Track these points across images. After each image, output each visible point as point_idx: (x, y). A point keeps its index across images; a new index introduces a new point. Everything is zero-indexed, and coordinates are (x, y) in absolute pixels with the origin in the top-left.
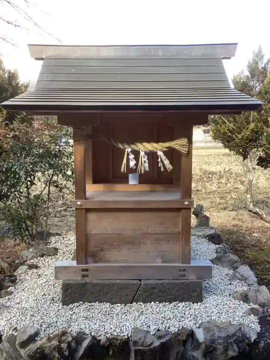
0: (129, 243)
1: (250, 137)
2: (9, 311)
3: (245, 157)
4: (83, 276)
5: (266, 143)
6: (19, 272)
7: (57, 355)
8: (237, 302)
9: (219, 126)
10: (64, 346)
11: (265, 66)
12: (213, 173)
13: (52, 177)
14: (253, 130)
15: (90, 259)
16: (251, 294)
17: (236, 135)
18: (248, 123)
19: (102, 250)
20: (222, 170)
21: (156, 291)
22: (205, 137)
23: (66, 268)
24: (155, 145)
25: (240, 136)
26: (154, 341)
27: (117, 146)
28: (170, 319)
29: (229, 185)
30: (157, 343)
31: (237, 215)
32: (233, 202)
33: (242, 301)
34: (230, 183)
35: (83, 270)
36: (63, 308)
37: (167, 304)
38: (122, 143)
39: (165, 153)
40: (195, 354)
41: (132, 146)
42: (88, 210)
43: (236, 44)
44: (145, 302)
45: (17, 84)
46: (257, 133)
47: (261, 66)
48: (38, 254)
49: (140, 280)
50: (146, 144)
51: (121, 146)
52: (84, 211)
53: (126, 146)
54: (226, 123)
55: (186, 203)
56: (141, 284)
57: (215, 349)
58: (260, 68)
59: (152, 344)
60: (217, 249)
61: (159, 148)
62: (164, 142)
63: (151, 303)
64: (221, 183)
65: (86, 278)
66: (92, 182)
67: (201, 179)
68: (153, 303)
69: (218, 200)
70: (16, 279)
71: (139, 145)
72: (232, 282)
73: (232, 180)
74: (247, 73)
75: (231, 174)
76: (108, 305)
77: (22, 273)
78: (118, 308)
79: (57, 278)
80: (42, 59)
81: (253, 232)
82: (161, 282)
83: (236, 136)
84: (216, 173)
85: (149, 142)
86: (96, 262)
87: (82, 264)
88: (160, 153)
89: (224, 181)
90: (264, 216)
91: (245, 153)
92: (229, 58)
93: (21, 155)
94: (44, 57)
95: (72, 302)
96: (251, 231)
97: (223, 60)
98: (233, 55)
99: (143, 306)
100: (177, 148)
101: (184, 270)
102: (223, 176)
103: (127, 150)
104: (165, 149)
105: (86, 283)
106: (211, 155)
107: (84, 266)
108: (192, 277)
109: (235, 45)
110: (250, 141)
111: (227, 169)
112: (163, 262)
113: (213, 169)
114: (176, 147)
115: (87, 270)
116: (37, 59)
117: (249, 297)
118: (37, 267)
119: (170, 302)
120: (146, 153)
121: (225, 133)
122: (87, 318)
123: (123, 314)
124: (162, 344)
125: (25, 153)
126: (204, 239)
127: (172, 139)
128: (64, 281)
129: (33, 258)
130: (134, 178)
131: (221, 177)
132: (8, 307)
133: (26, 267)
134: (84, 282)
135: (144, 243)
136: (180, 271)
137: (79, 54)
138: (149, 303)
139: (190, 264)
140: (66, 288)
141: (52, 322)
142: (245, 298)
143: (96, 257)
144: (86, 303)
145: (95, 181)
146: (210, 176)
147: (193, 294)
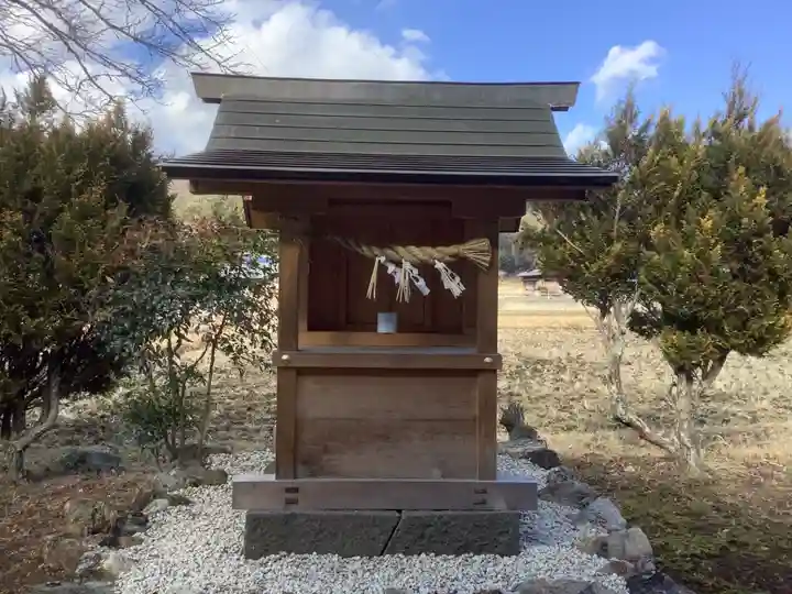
1: (614, 271)
2: (141, 567)
3: (605, 312)
4: (290, 502)
5: (646, 280)
6: (152, 510)
8: (585, 556)
9: (551, 248)
11: (640, 133)
12: (543, 362)
13: (220, 332)
14: (618, 258)
15: (301, 469)
16: (613, 542)
17: (586, 266)
18: (610, 242)
19: (326, 450)
20: (563, 356)
21: (429, 531)
22: (527, 292)
23: (254, 485)
24: (429, 250)
25: (594, 268)
27: (359, 251)
28: (456, 579)
29: (578, 385)
31: (595, 439)
32: (585, 417)
33: (595, 555)
34: (580, 380)
35: (288, 490)
36: (246, 562)
37: (450, 557)
38: (369, 245)
41: (389, 252)
42: (301, 372)
43: (577, 83)
44: (408, 552)
45: (150, 156)
46: (627, 261)
47: (632, 132)
48: (188, 481)
49: (399, 511)
50: (413, 248)
51: (365, 251)
52: (294, 373)
53: (377, 251)
54: (565, 241)
55: (487, 360)
56: (400, 518)
58: (630, 137)
60: (548, 477)
61: (438, 257)
62: (447, 245)
63: (419, 555)
64: (562, 380)
65: (294, 506)
66: (306, 328)
67: (519, 372)
68: (423, 555)
69: (554, 413)
70: (147, 521)
71: (401, 249)
72: (578, 527)
73: (584, 377)
74: (605, 146)
75: (583, 364)
76: (335, 558)
77: (158, 511)
78: (356, 563)
79: (235, 505)
80: (218, 101)
81: (626, 465)
82: (438, 514)
83: (587, 268)
84: (551, 362)
85: (418, 245)
86: (313, 475)
87: (286, 477)
88: (439, 265)
89: (566, 377)
90: (647, 430)
91: (605, 303)
92: (566, 109)
93: (164, 282)
94: (222, 96)
95: (266, 553)
96: (620, 463)
97: (554, 113)
98: (572, 104)
99: (405, 560)
100: (471, 256)
101: (485, 492)
102: (565, 367)
103: (377, 259)
104: (448, 258)
105: (294, 516)
106: (540, 327)
107: (290, 482)
108: (500, 506)
109: (574, 86)
110: (614, 277)
111: (574, 355)
112: (443, 477)
113: (545, 355)
114: (469, 255)
115: (296, 490)
116: (208, 100)
117: (609, 548)
118: (187, 502)
119: (458, 555)
121: (563, 262)
122: (295, 576)
123: (365, 572)
125: (173, 277)
126: (524, 460)
127: (461, 240)
128: (250, 510)
129: (178, 486)
130: (388, 320)
131: (562, 369)
132: (137, 561)
133: (165, 501)
134: (288, 512)
135: (408, 439)
136: (477, 492)
137: (287, 93)
138: (415, 556)
139: (494, 478)
140: (254, 523)
141: (228, 582)
142: (602, 549)
143: (313, 466)
144: (293, 554)
145: (313, 327)
146: (539, 367)
147: (501, 539)
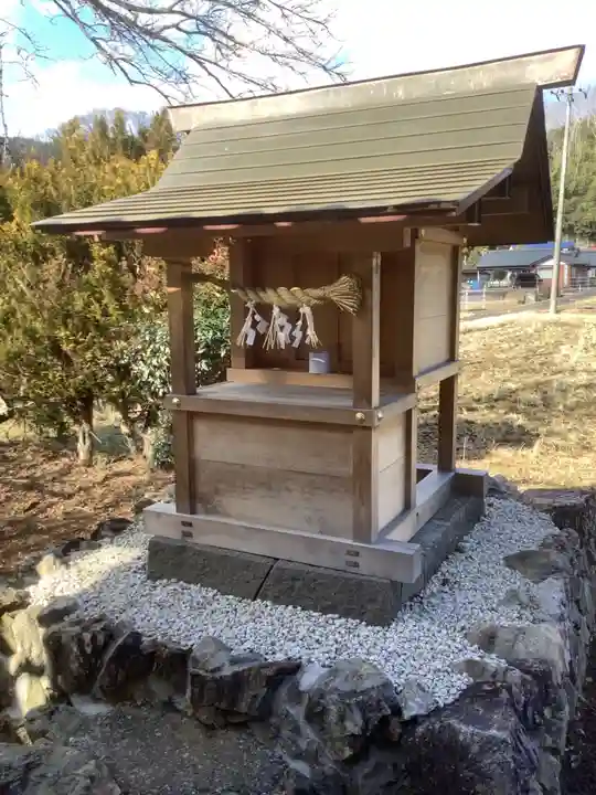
0: (262, 484)
4: (184, 534)
7: (75, 649)
10: (87, 637)
16: (506, 635)
19: (217, 492)
21: (298, 584)
23: (158, 514)
24: (298, 293)
26: (223, 665)
30: (228, 671)
35: (184, 524)
39: (314, 309)
40: (292, 711)
41: (262, 294)
42: (192, 416)
49: (275, 559)
52: (185, 415)
55: (359, 416)
56: (273, 566)
57: (325, 711)
59: (218, 669)
62: (316, 286)
63: (287, 606)
65: (188, 539)
66: (243, 365)
68: (291, 608)
71: (270, 292)
79: (146, 530)
80: (188, 132)
82: (311, 569)
87: (184, 512)
88: (305, 310)
94: (193, 126)
95: (162, 578)
101: (357, 554)
104: (314, 302)
105: (185, 548)
107: (188, 517)
112: (321, 533)
114: (335, 299)
115: (190, 525)
119: (323, 613)
120: (282, 310)
124: (236, 675)
128: (155, 538)
134: (184, 544)
135: (288, 490)
136: (349, 553)
138: (283, 606)
139: (370, 543)
140: (156, 549)
142: (489, 641)
143: (208, 504)
144: (182, 582)
147: (369, 607)
